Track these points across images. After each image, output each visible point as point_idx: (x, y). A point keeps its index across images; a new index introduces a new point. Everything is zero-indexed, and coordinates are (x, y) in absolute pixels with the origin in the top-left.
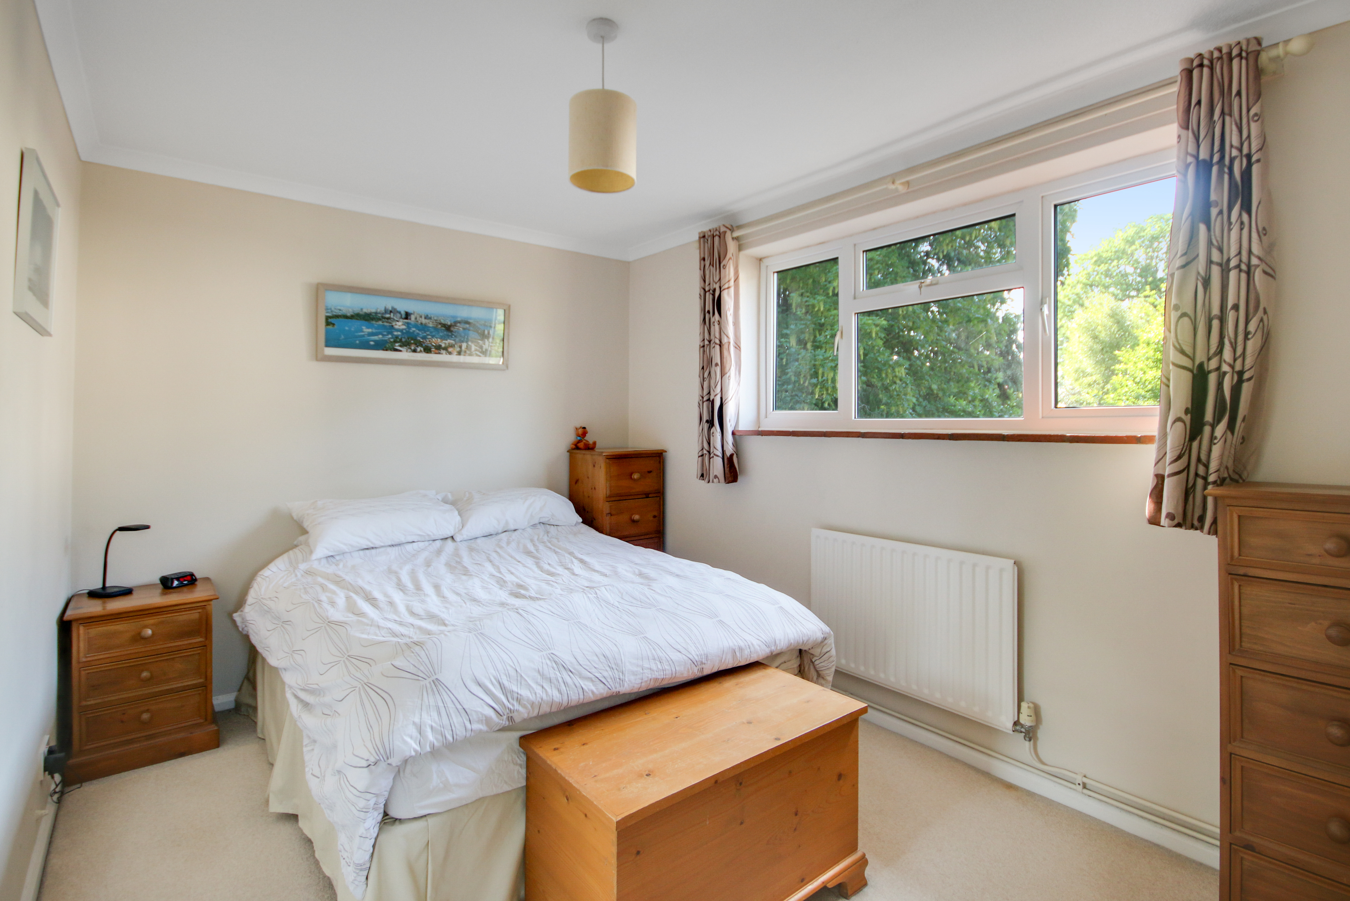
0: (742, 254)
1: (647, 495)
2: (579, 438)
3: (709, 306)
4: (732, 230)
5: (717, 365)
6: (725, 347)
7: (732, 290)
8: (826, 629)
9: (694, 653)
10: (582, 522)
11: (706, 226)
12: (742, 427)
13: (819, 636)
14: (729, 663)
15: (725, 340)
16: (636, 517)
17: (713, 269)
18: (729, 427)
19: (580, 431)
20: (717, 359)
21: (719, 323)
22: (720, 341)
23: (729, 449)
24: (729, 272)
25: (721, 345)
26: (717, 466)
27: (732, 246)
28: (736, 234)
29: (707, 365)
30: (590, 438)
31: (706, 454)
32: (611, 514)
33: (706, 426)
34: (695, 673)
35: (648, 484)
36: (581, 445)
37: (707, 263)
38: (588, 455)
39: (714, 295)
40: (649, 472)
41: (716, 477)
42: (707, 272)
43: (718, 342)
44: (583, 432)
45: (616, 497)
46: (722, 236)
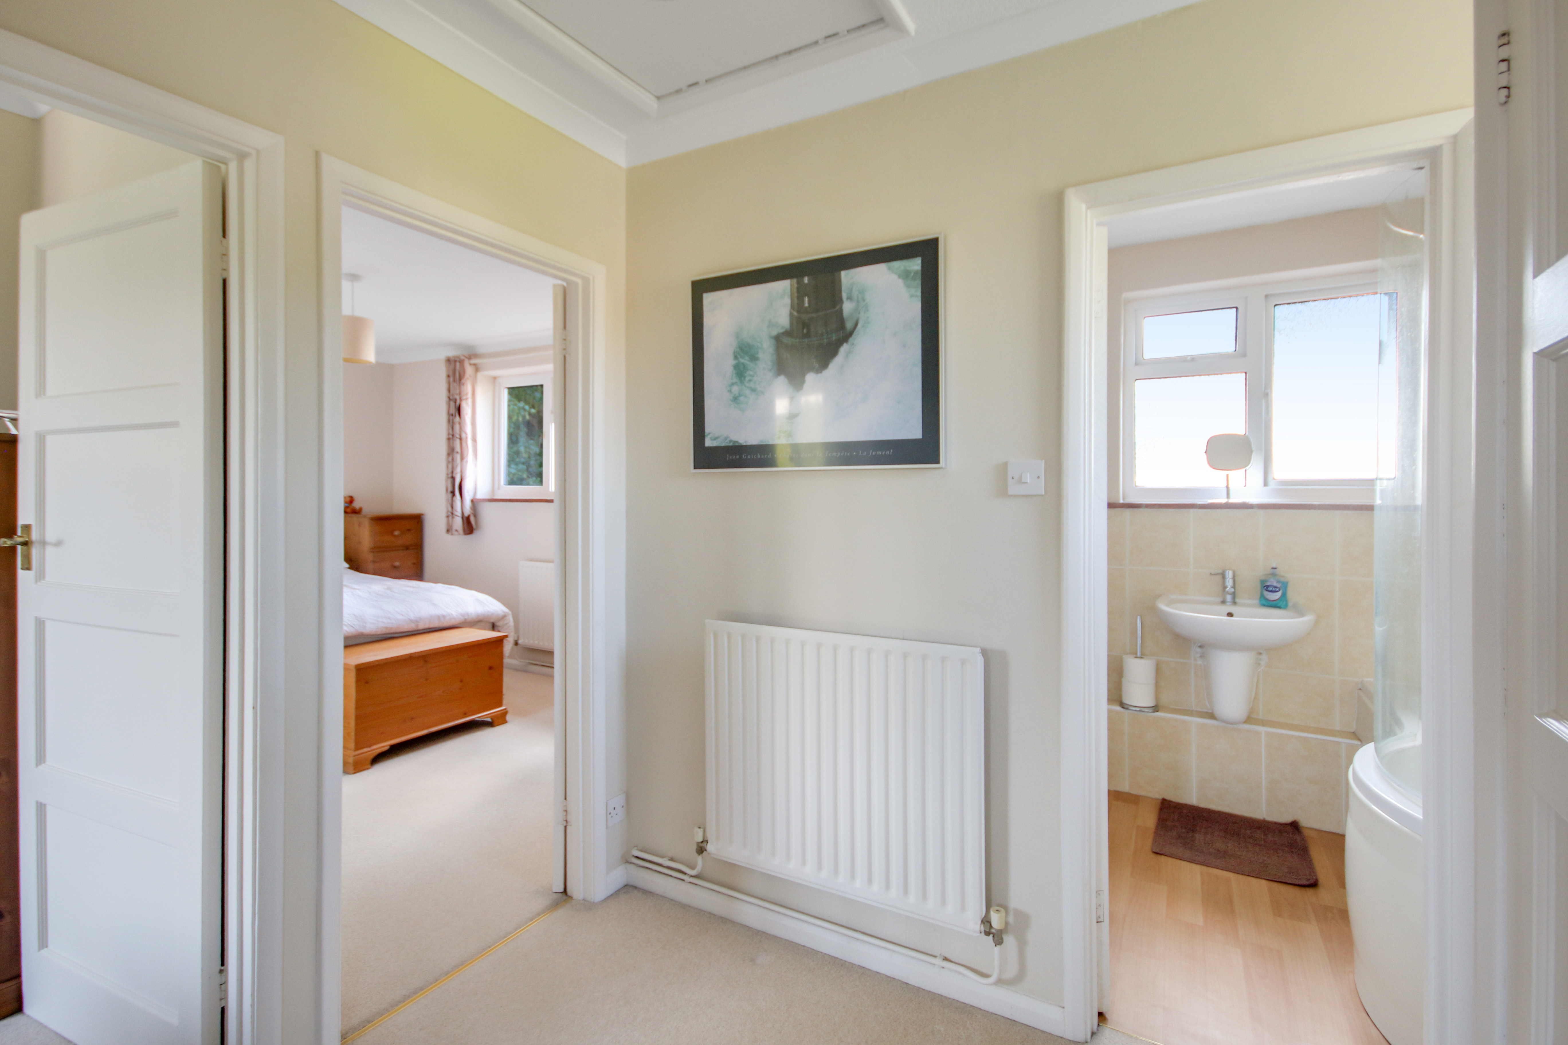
0: (479, 375)
1: (407, 548)
2: (347, 505)
3: (453, 410)
4: (469, 358)
5: (457, 453)
6: (464, 440)
7: (470, 401)
8: (506, 610)
9: (412, 616)
10: (349, 568)
11: (452, 353)
12: (480, 496)
13: (501, 613)
14: (436, 624)
15: (463, 436)
16: (397, 564)
17: (455, 384)
18: (468, 497)
19: (348, 499)
20: (458, 449)
21: (460, 423)
22: (460, 435)
23: (468, 511)
24: (468, 387)
25: (461, 439)
26: (458, 523)
27: (469, 370)
28: (473, 361)
29: (451, 451)
30: (356, 505)
31: (451, 514)
32: (374, 562)
33: (450, 495)
34: (411, 627)
35: (409, 539)
36: (348, 510)
37: (451, 379)
38: (355, 518)
39: (455, 402)
40: (409, 530)
41: (457, 531)
42: (451, 386)
43: (458, 436)
44: (350, 500)
45: (377, 549)
46: (461, 362)
